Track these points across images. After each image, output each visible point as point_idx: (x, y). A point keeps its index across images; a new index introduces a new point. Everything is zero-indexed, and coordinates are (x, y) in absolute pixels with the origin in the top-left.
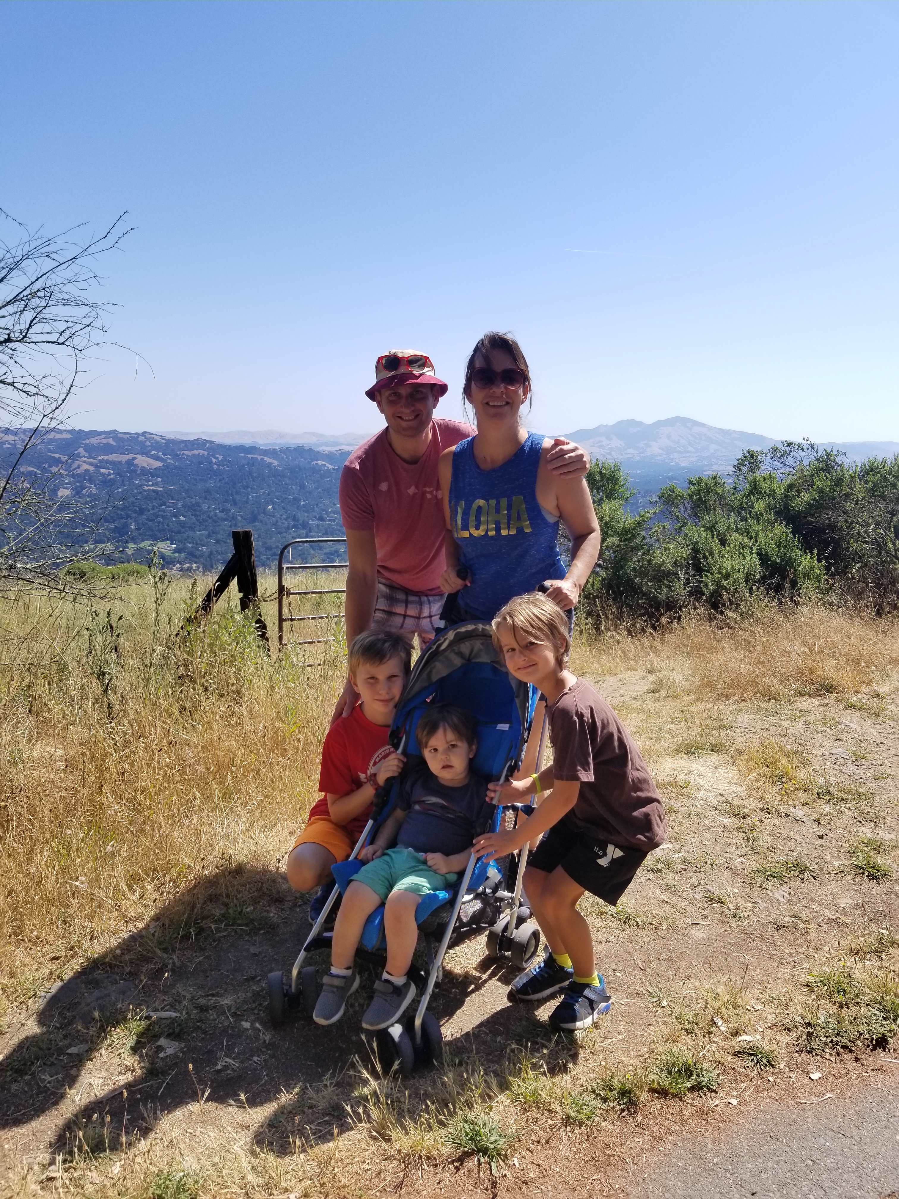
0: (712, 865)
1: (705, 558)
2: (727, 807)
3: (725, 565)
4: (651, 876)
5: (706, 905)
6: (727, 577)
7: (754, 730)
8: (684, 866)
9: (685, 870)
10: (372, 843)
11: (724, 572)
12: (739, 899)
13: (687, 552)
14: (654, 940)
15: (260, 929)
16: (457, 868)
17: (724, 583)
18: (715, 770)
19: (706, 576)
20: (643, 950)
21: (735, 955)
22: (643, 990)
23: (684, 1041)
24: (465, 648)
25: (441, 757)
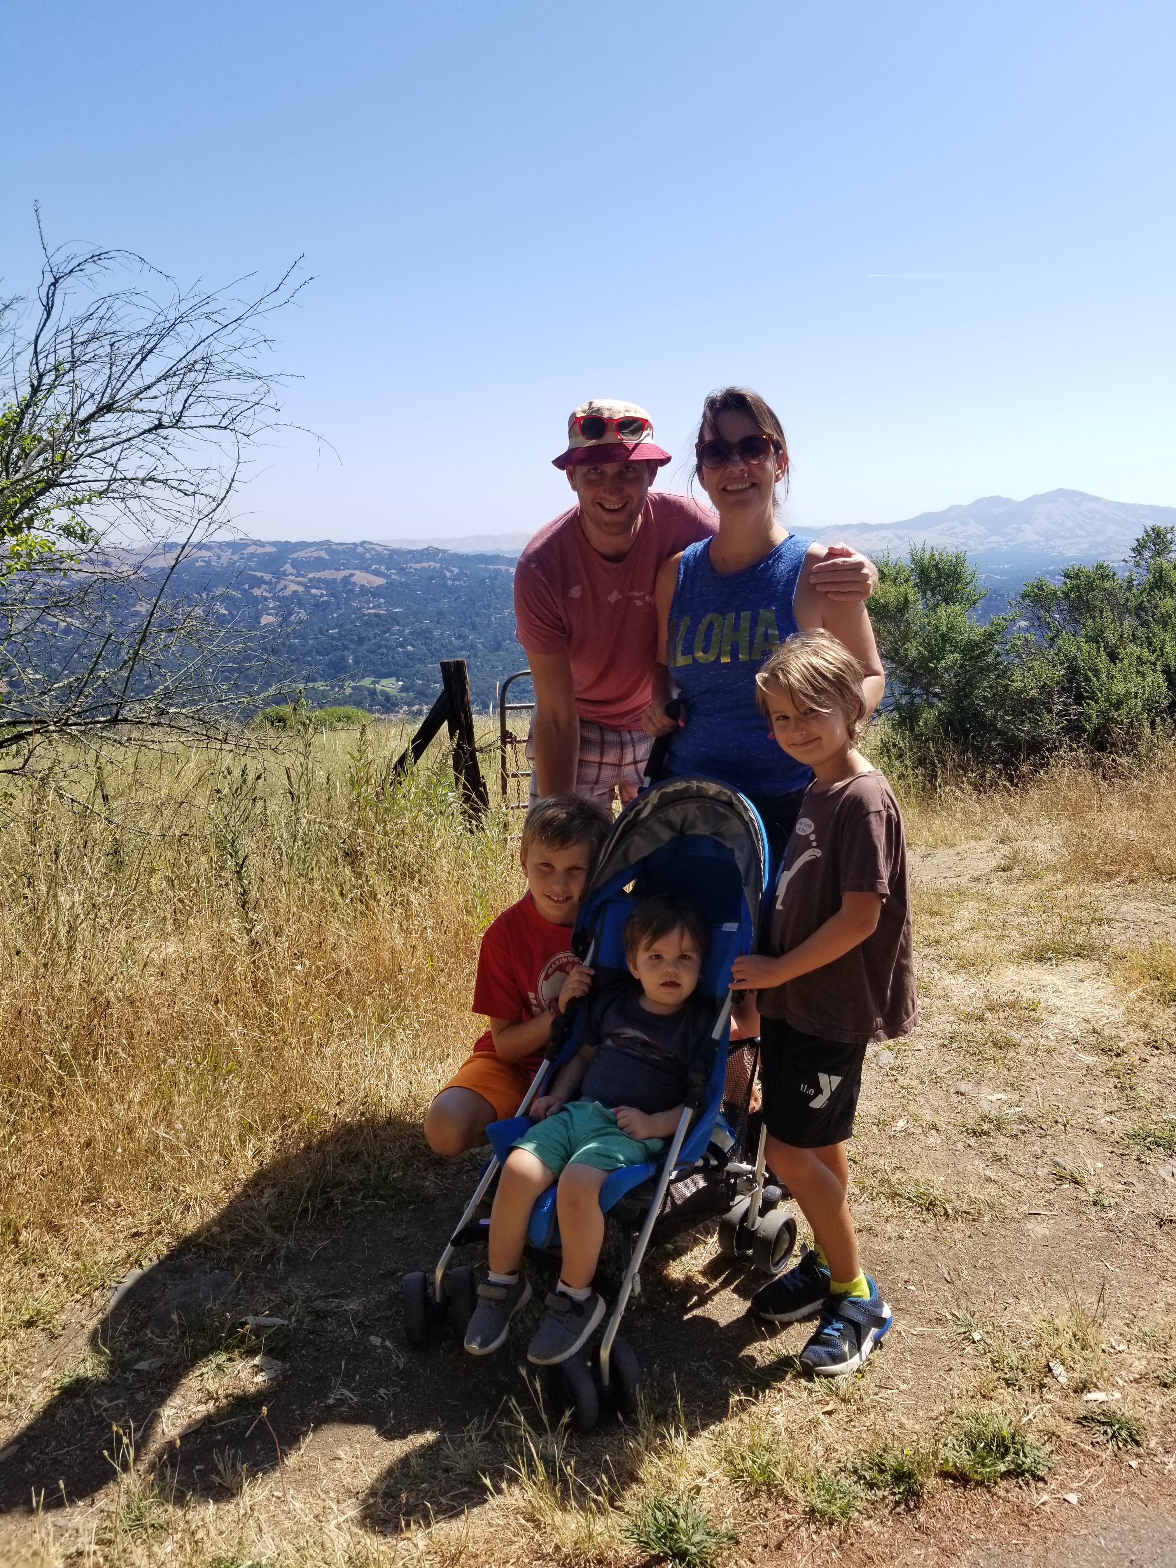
0: (1065, 1126)
1: (1087, 679)
2: (1092, 1039)
3: (1114, 688)
4: (972, 1141)
5: (1052, 1186)
6: (1118, 705)
7: (1143, 925)
8: (1022, 1127)
9: (1023, 1132)
10: (547, 1092)
11: (1114, 699)
12: (1104, 1179)
13: (1060, 672)
14: (970, 1237)
15: (410, 1203)
16: (663, 1131)
17: (1114, 713)
18: (1080, 984)
19: (1088, 704)
20: (952, 1251)
21: (1092, 1264)
22: (947, 1314)
23: (1001, 1397)
24: (675, 814)
25: (667, 969)
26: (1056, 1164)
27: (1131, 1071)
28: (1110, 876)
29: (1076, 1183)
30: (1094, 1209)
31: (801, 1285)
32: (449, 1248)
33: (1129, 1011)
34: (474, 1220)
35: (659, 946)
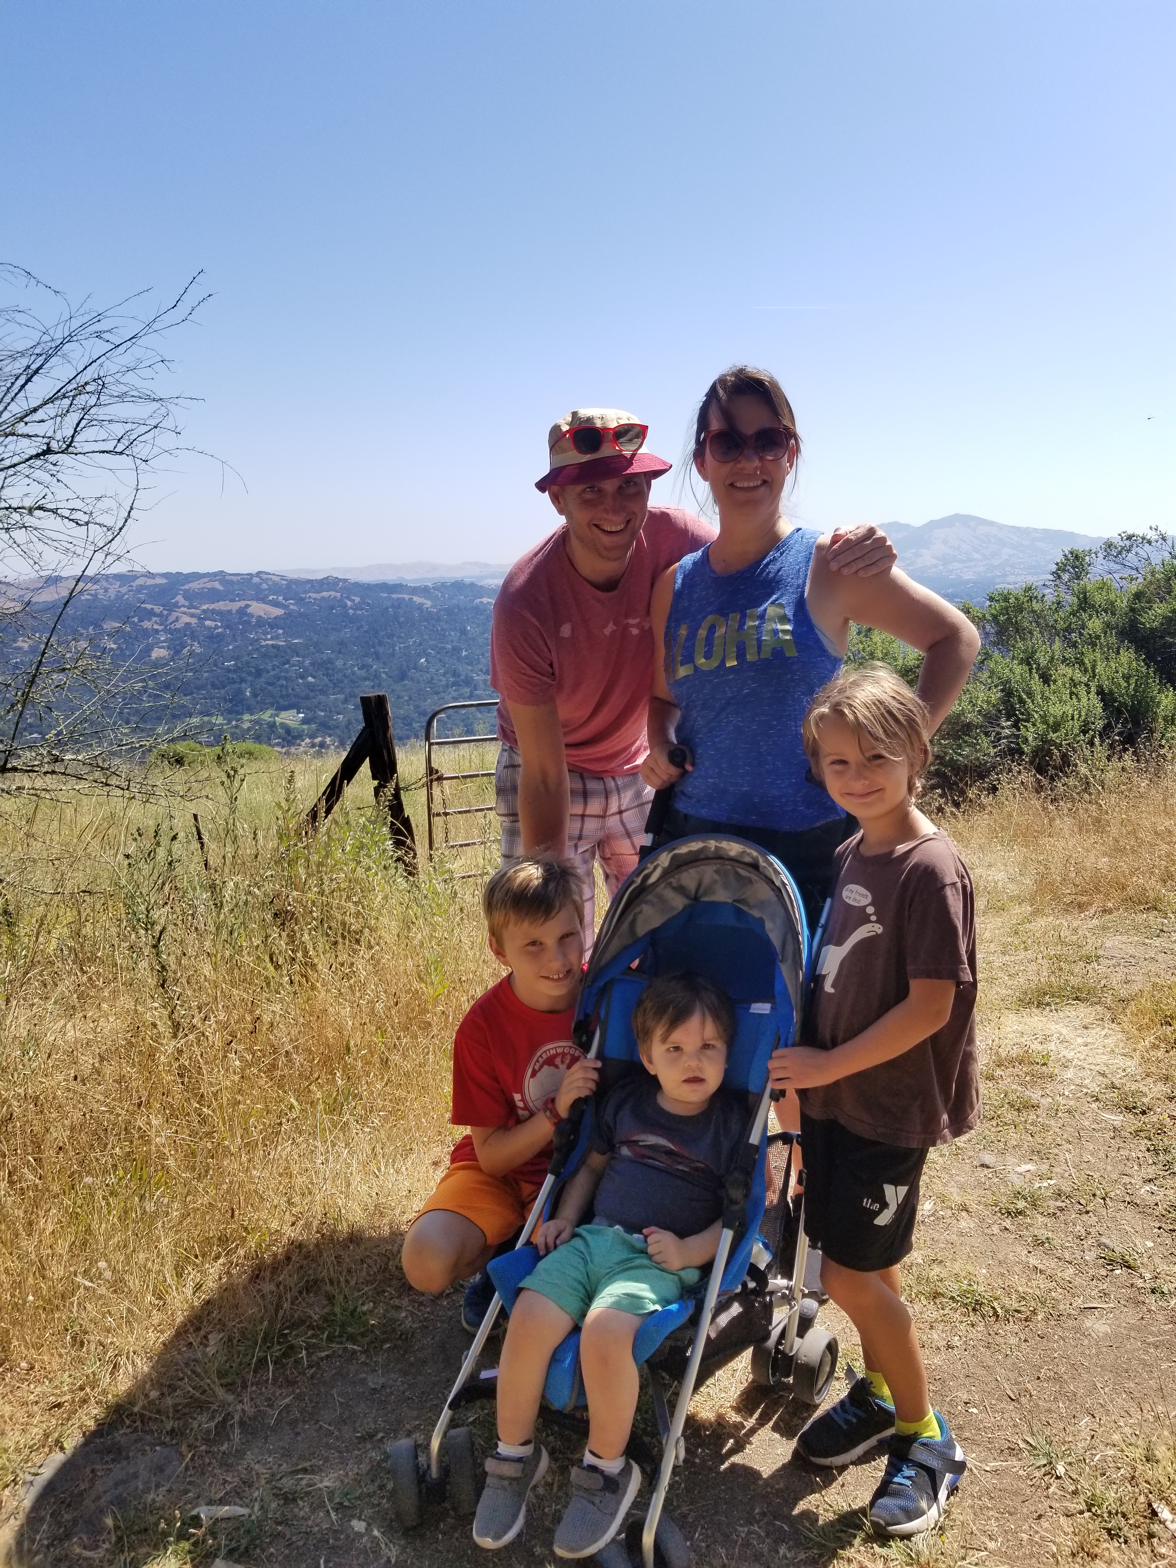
0: (1104, 1199)
1: (1022, 701)
2: (1114, 1095)
3: (1051, 710)
4: (1008, 1223)
5: (1103, 1272)
6: (1056, 727)
7: (1133, 961)
8: (1059, 1204)
9: (1061, 1209)
10: (552, 1216)
11: (1051, 721)
12: (1157, 1260)
13: (996, 695)
14: (1025, 1341)
16: (700, 1259)
17: (1052, 736)
18: (1085, 1031)
19: (1025, 726)
20: (1009, 1361)
21: (1164, 1366)
22: (1020, 1442)
23: (1106, 1554)
24: (689, 878)
25: (690, 1063)
26: (1103, 1246)
27: (1161, 1130)
28: (1081, 907)
29: (1129, 1267)
30: (1153, 1297)
31: (854, 1420)
32: (446, 1414)
33: (1145, 1060)
34: (473, 1377)
35: (677, 1036)
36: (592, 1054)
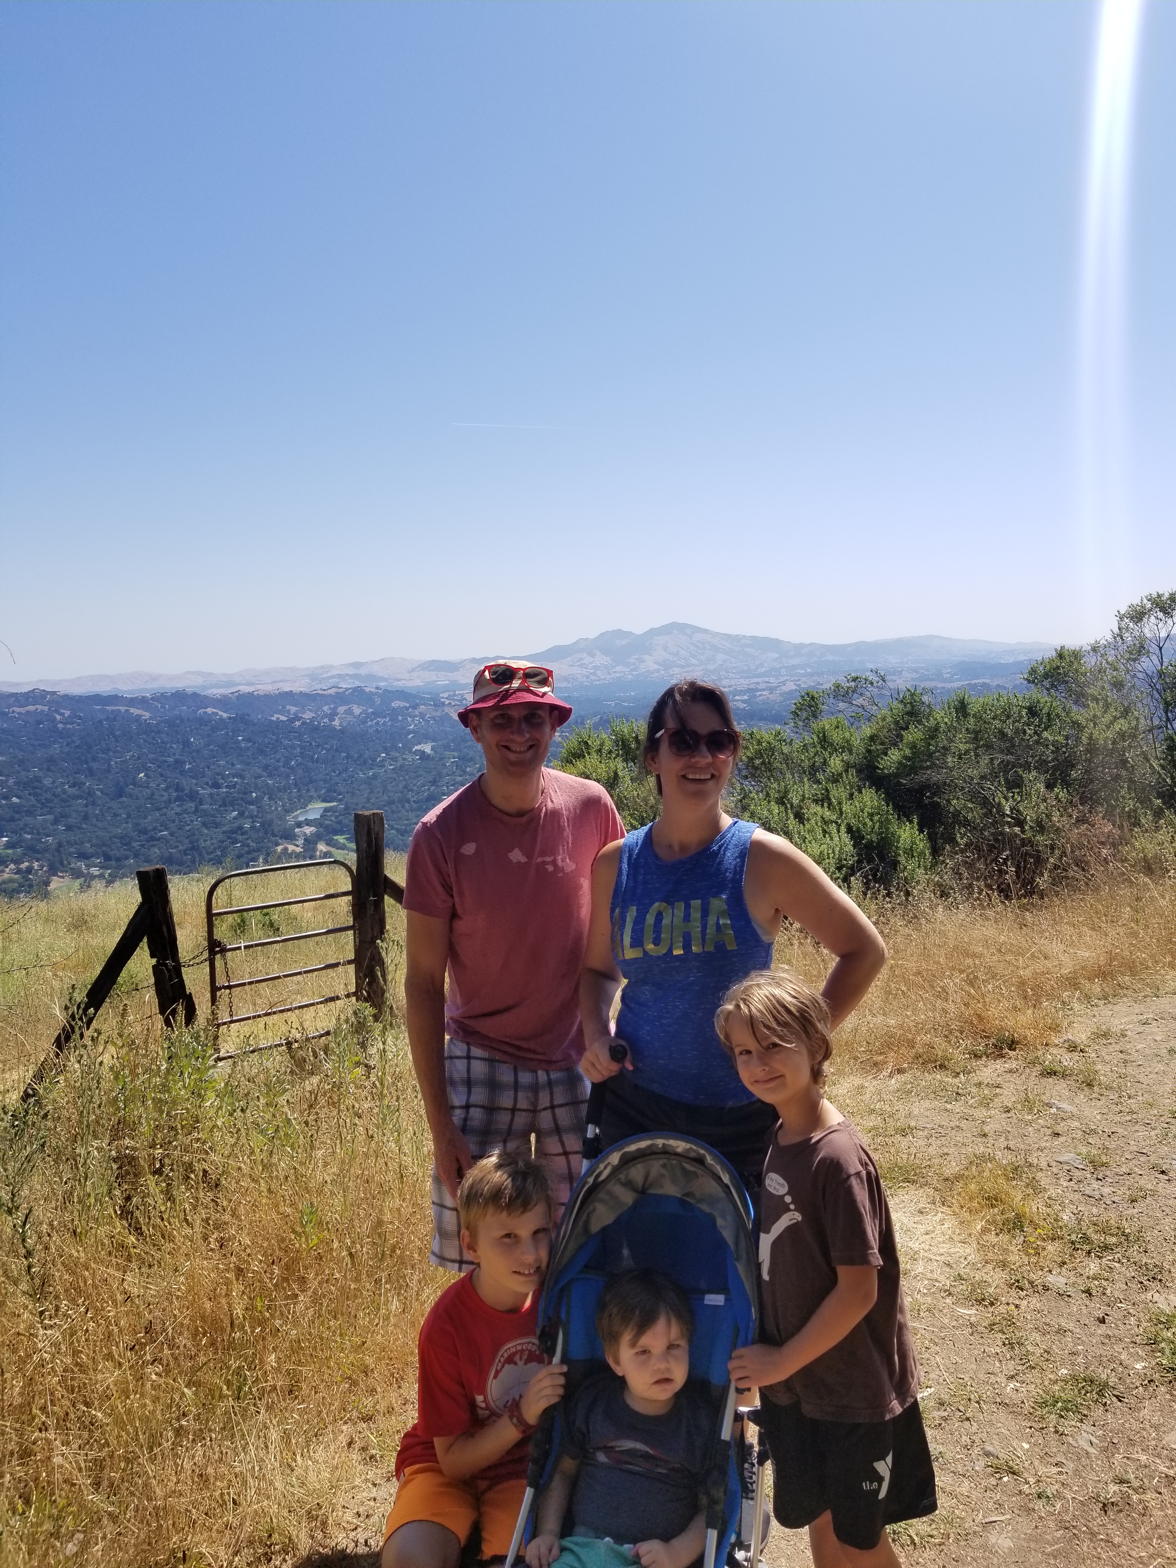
5: (993, 1481)
10: (536, 1529)
12: (1036, 1462)
14: (943, 1566)
18: (922, 1217)
24: (637, 1173)
25: (657, 1365)
26: (988, 1454)
27: (1010, 1321)
28: (878, 1066)
29: (1014, 1473)
30: (1040, 1503)
33: (982, 1247)
35: (646, 1340)
36: (557, 1359)
